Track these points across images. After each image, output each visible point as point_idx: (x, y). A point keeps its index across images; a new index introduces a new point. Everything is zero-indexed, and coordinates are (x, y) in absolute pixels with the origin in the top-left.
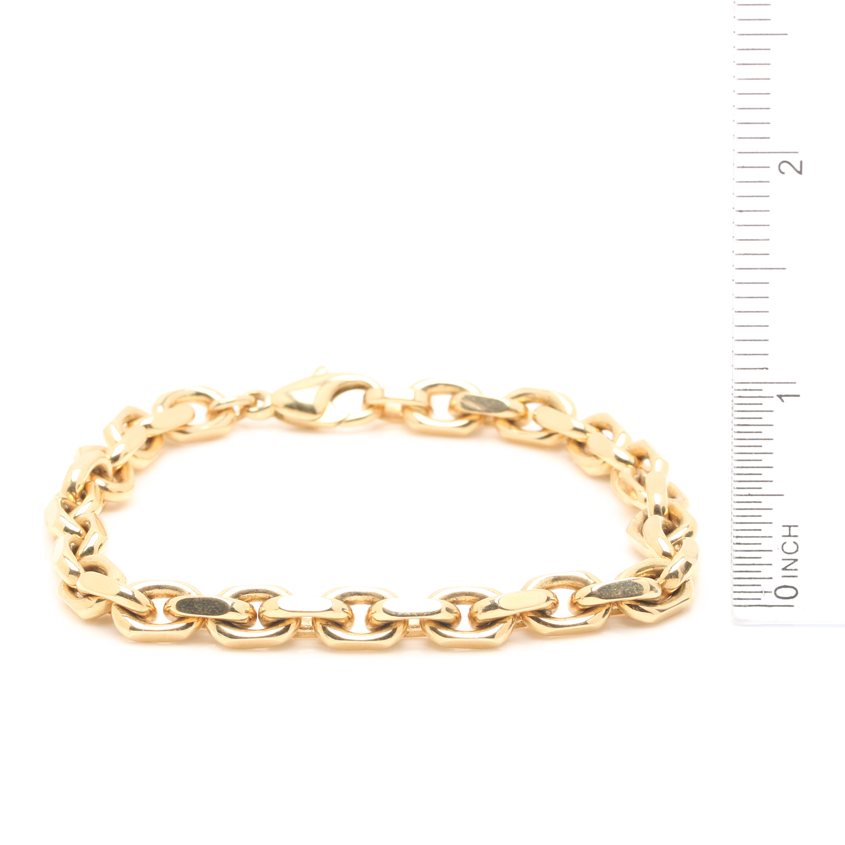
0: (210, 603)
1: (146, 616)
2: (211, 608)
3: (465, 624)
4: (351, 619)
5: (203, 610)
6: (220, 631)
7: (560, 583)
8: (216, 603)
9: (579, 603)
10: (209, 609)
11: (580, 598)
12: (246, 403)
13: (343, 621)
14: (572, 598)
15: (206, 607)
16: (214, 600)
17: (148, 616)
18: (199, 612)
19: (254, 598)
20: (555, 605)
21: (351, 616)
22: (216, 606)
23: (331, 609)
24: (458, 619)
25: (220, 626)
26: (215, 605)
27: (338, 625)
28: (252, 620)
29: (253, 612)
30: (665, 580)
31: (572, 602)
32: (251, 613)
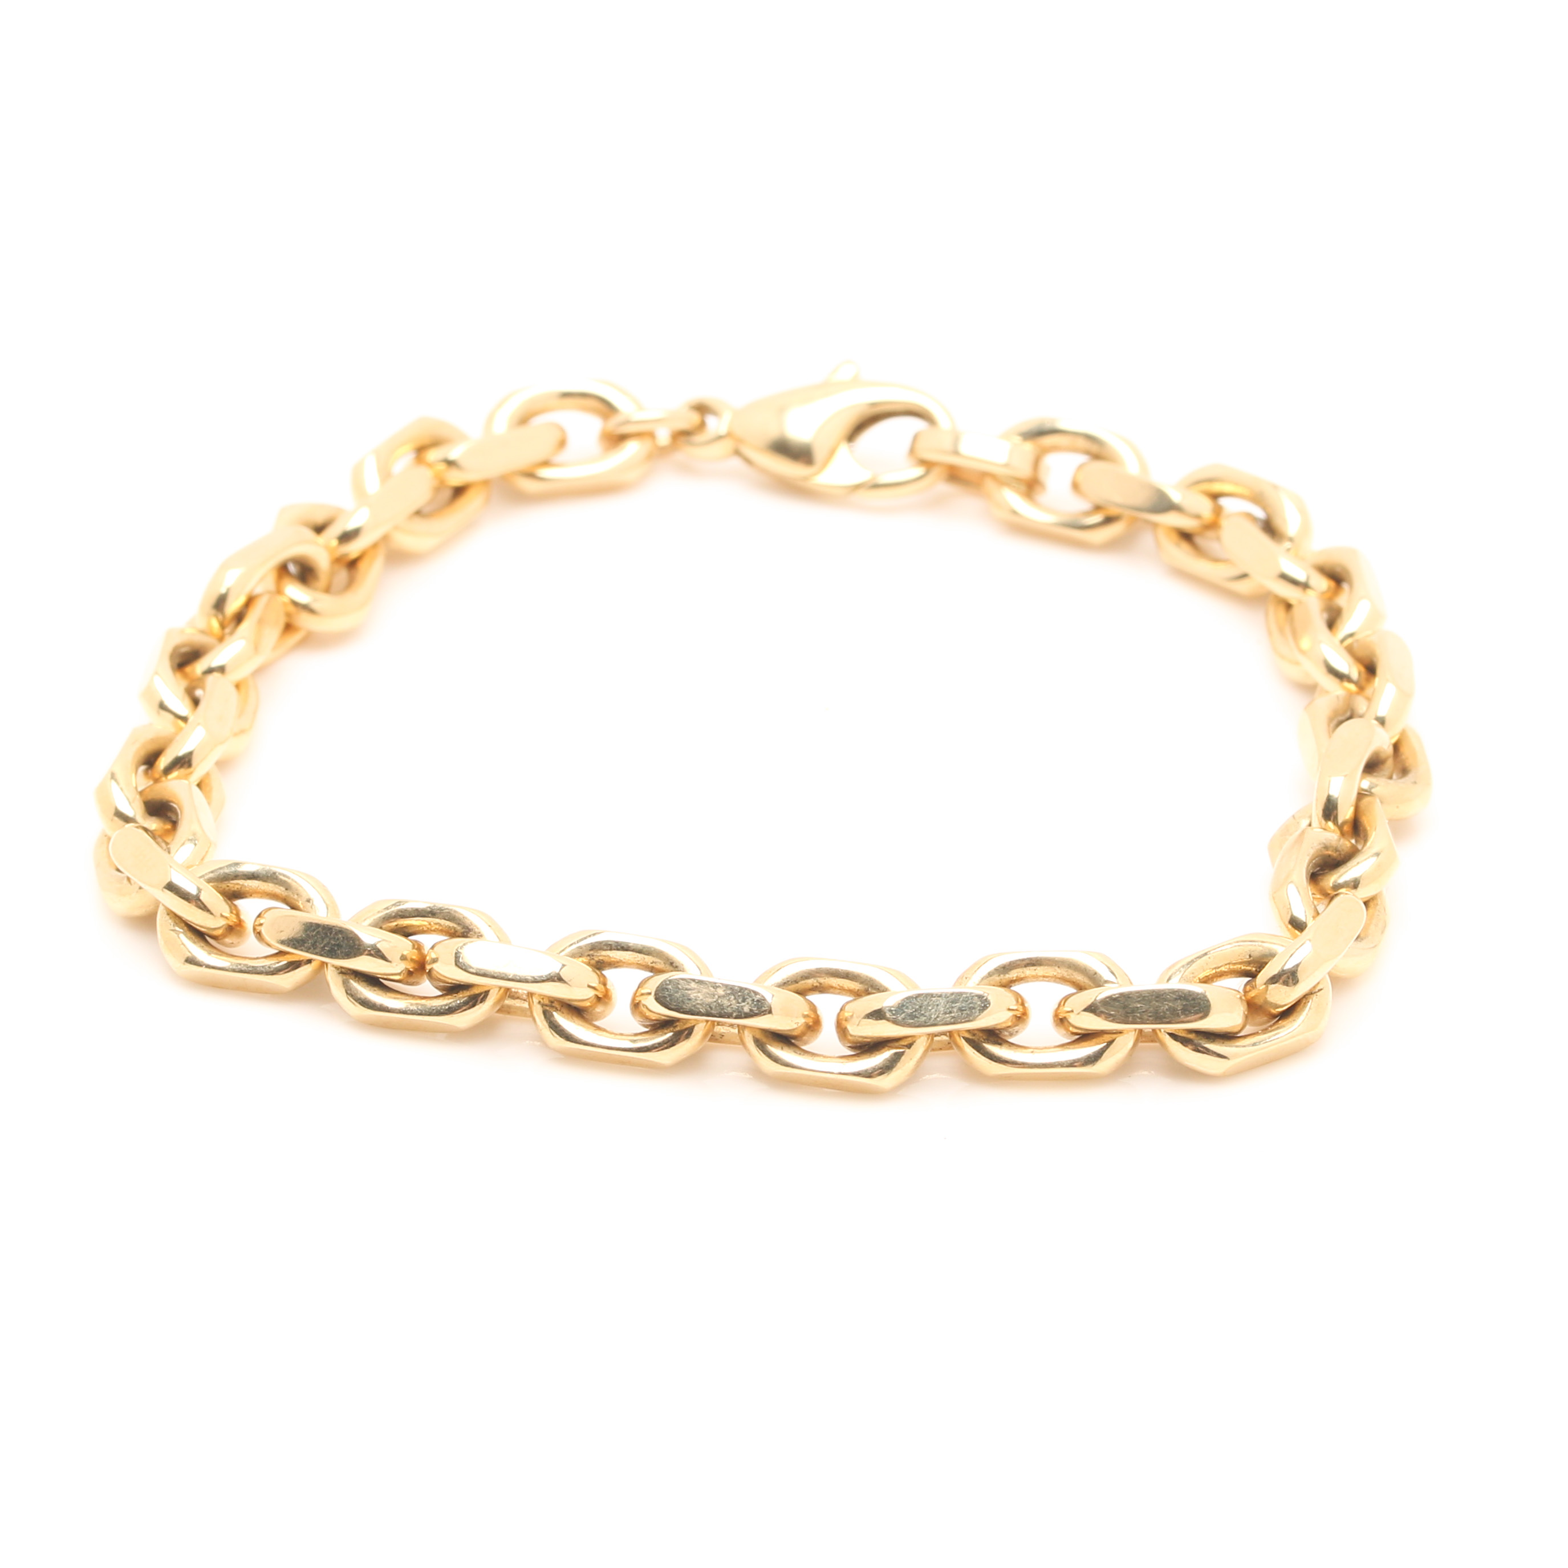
0: (329, 934)
1: (222, 935)
2: (328, 943)
3: (827, 1039)
4: (603, 998)
5: (314, 945)
6: (351, 994)
7: (1040, 971)
8: (340, 936)
9: (1071, 1020)
10: (324, 946)
11: (1072, 1011)
12: (683, 425)
13: (588, 1004)
14: (1059, 1005)
15: (320, 939)
16: (338, 929)
17: (224, 936)
18: (306, 948)
19: (428, 928)
20: (1021, 1018)
21: (602, 994)
22: (338, 942)
23: (558, 979)
24: (814, 1025)
25: (352, 981)
26: (338, 939)
27: (577, 1011)
28: (414, 975)
29: (417, 959)
30: (1264, 986)
31: (1056, 1015)
32: (412, 960)
